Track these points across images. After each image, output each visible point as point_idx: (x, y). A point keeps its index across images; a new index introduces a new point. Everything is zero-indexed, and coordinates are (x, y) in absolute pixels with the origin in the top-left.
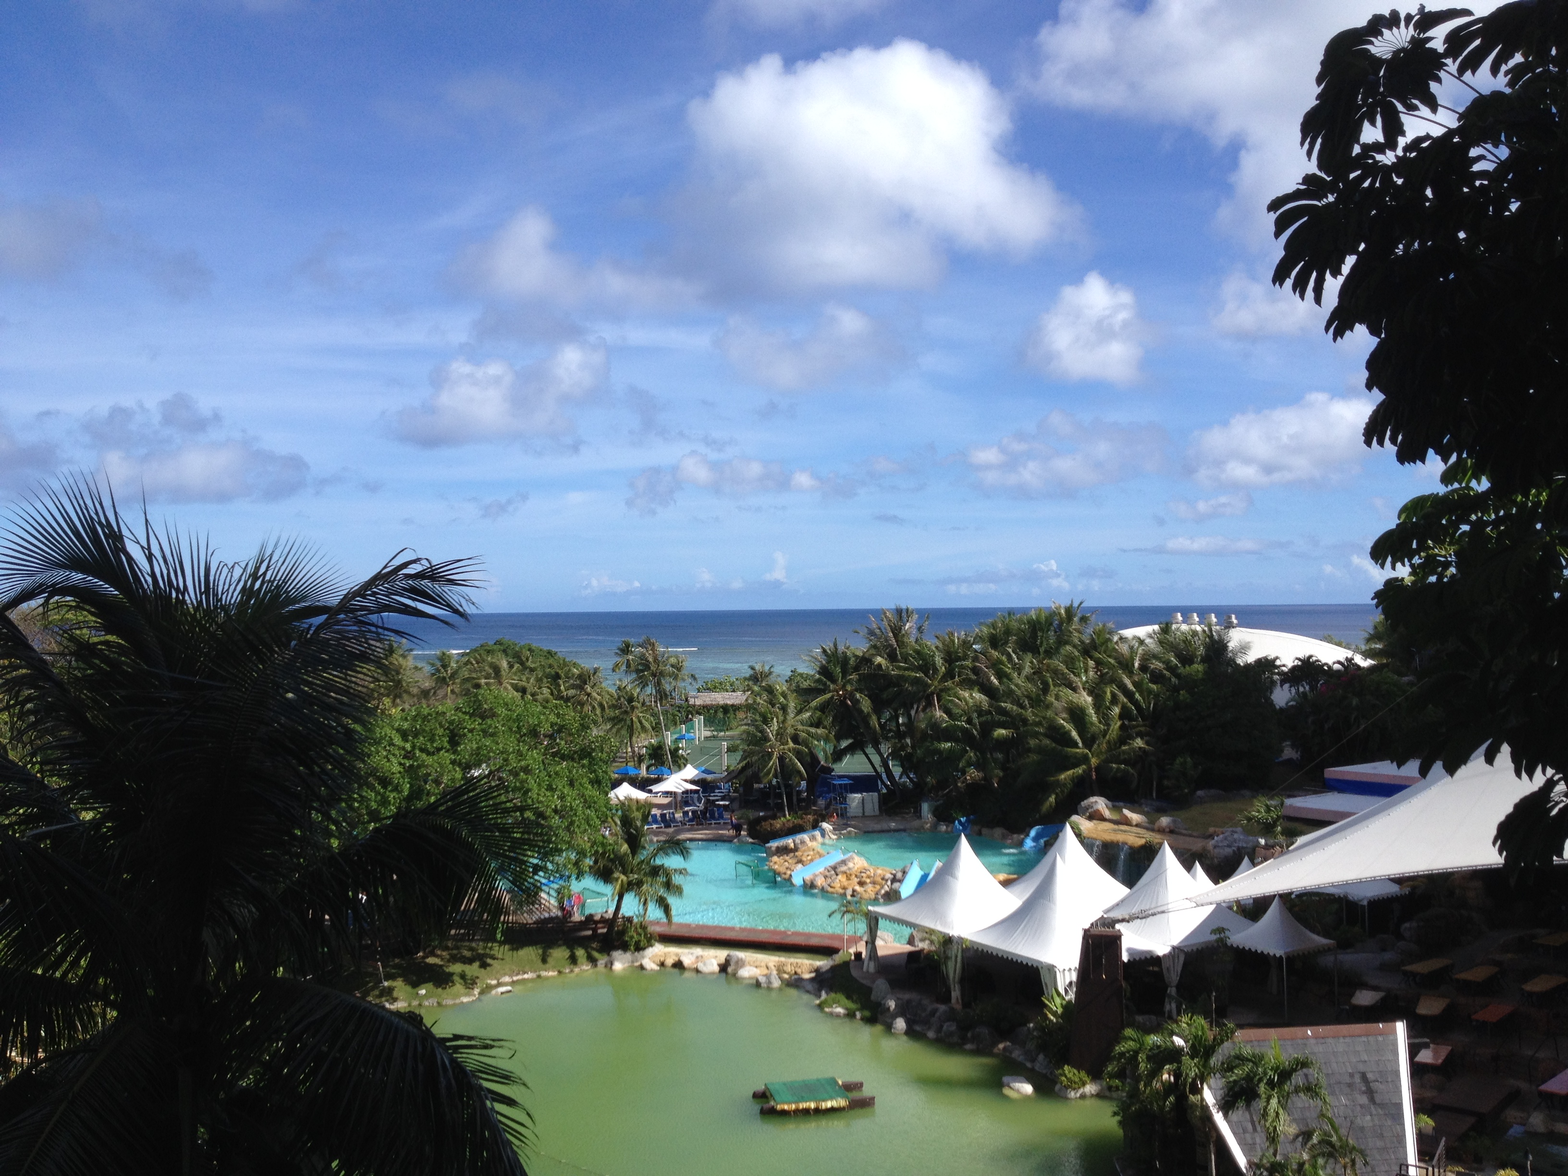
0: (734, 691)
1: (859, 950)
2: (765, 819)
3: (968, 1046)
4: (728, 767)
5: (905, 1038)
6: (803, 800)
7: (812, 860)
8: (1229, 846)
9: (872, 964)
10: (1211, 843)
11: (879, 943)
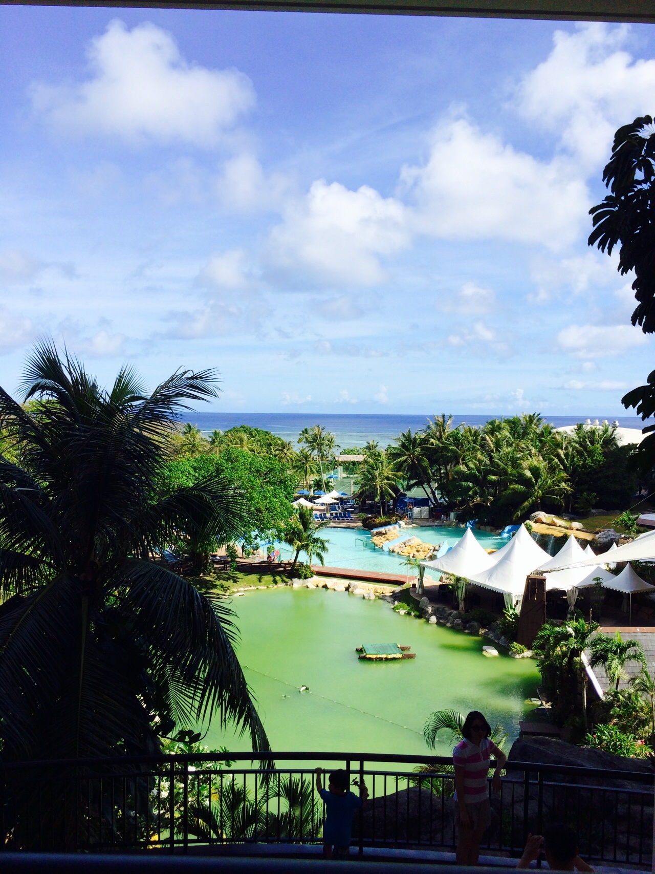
0: (358, 455)
1: (415, 583)
2: (371, 518)
3: (466, 631)
4: (354, 492)
5: (436, 625)
6: (391, 510)
7: (393, 539)
8: (606, 538)
9: (420, 589)
10: (597, 536)
11: (424, 580)
